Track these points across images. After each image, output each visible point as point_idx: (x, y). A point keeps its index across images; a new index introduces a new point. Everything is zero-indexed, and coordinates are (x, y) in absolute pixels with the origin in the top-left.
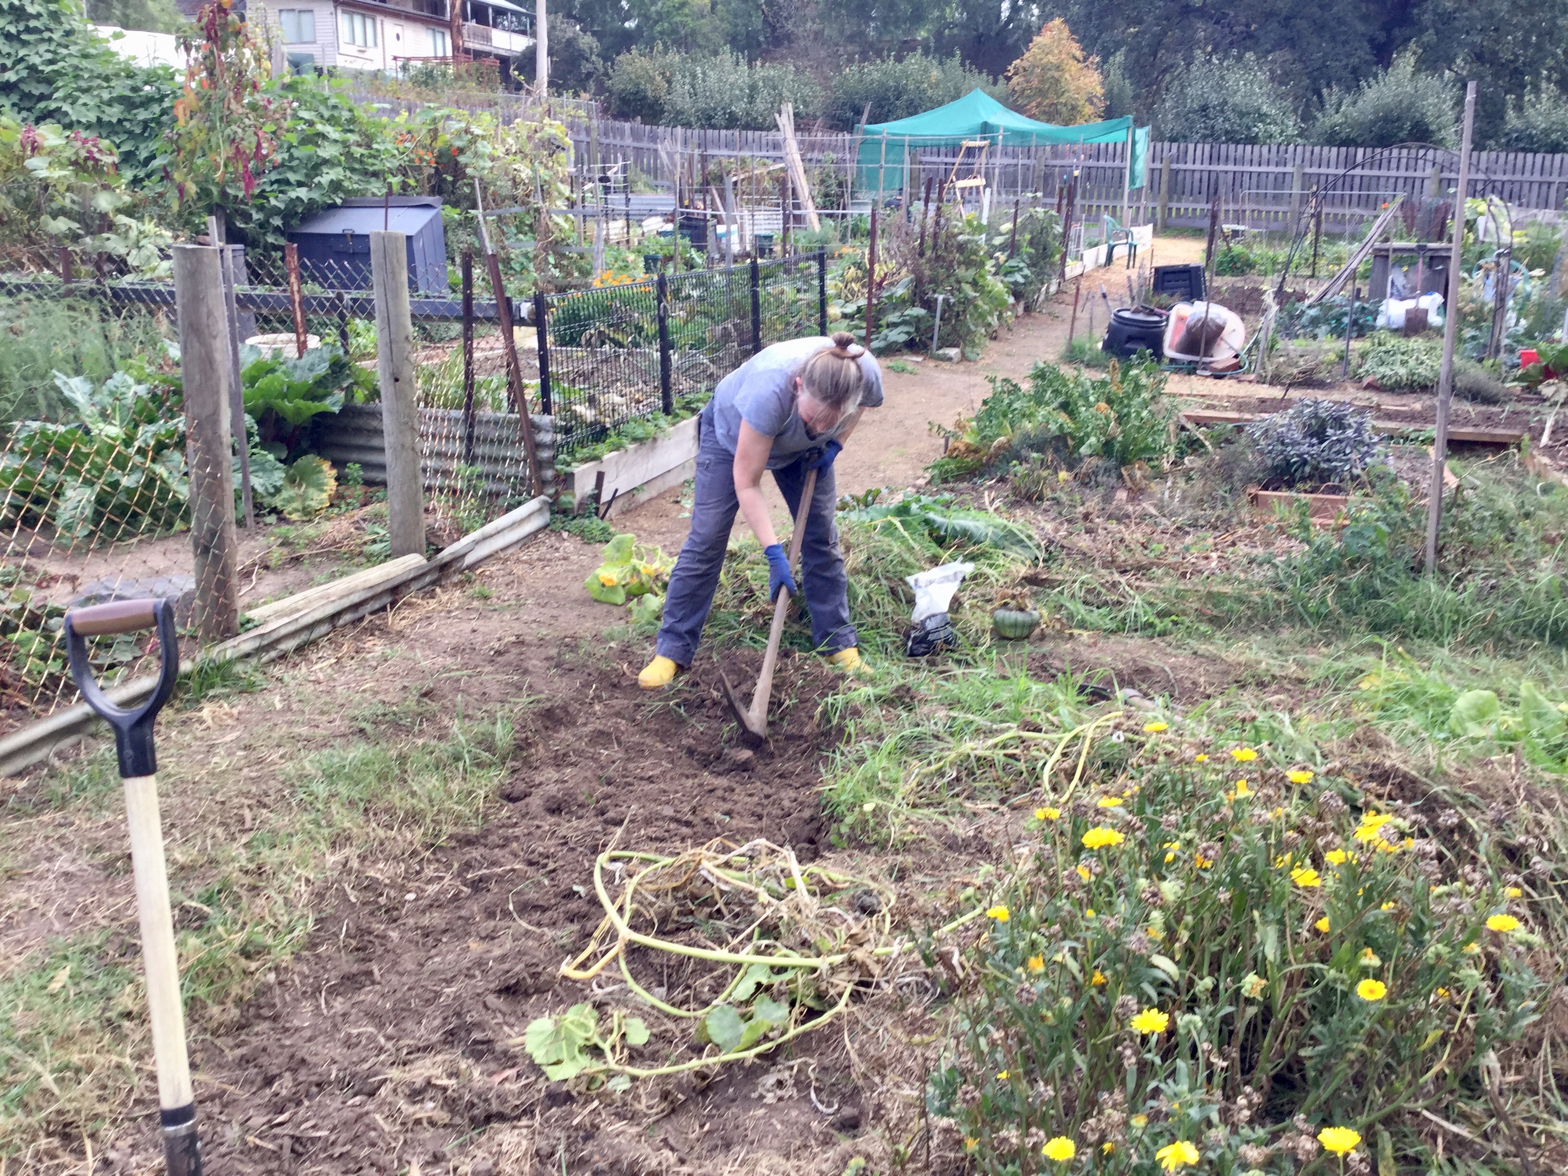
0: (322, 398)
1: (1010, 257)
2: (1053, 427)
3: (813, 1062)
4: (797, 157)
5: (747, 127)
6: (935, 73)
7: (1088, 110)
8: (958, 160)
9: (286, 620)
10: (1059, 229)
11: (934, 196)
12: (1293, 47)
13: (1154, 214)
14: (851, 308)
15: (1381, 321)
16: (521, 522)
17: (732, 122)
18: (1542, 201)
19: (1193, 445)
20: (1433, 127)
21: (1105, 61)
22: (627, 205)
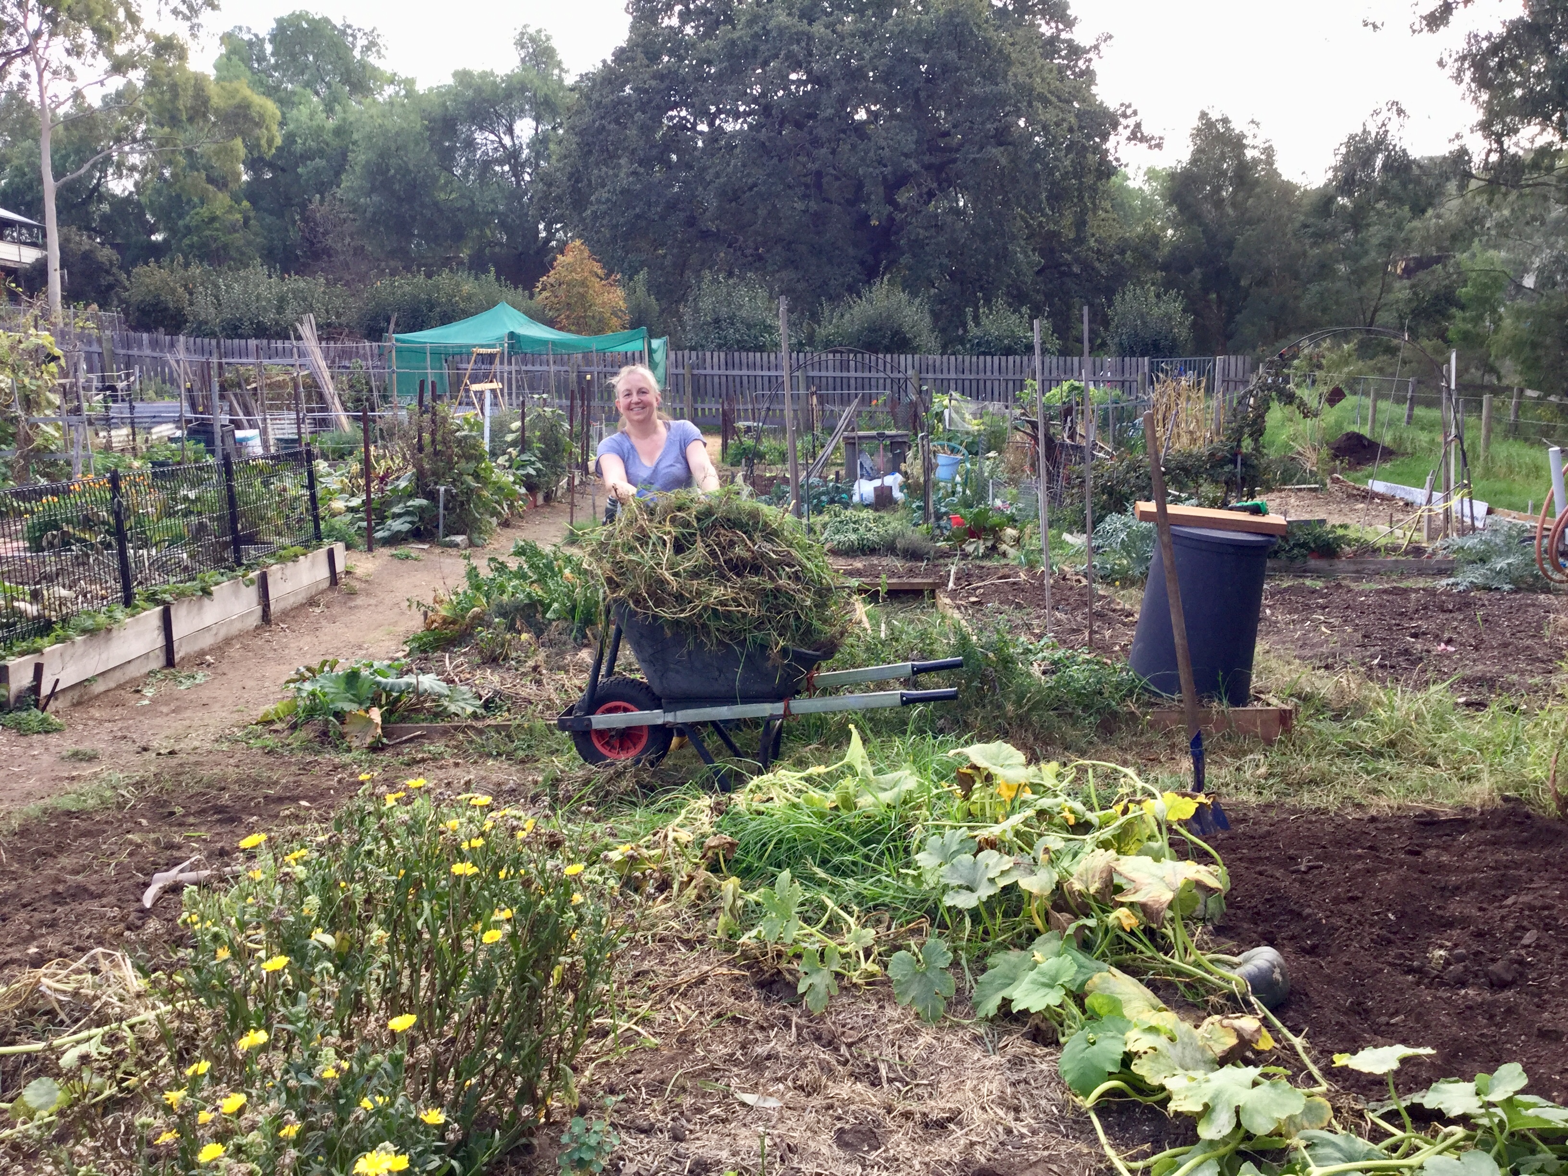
1: (522, 452)
2: (524, 597)
4: (323, 364)
5: (272, 336)
6: (469, 287)
7: (615, 321)
10: (567, 426)
12: (796, 268)
15: (855, 498)
18: (1003, 395)
20: (909, 336)
21: (629, 278)
22: (132, 413)
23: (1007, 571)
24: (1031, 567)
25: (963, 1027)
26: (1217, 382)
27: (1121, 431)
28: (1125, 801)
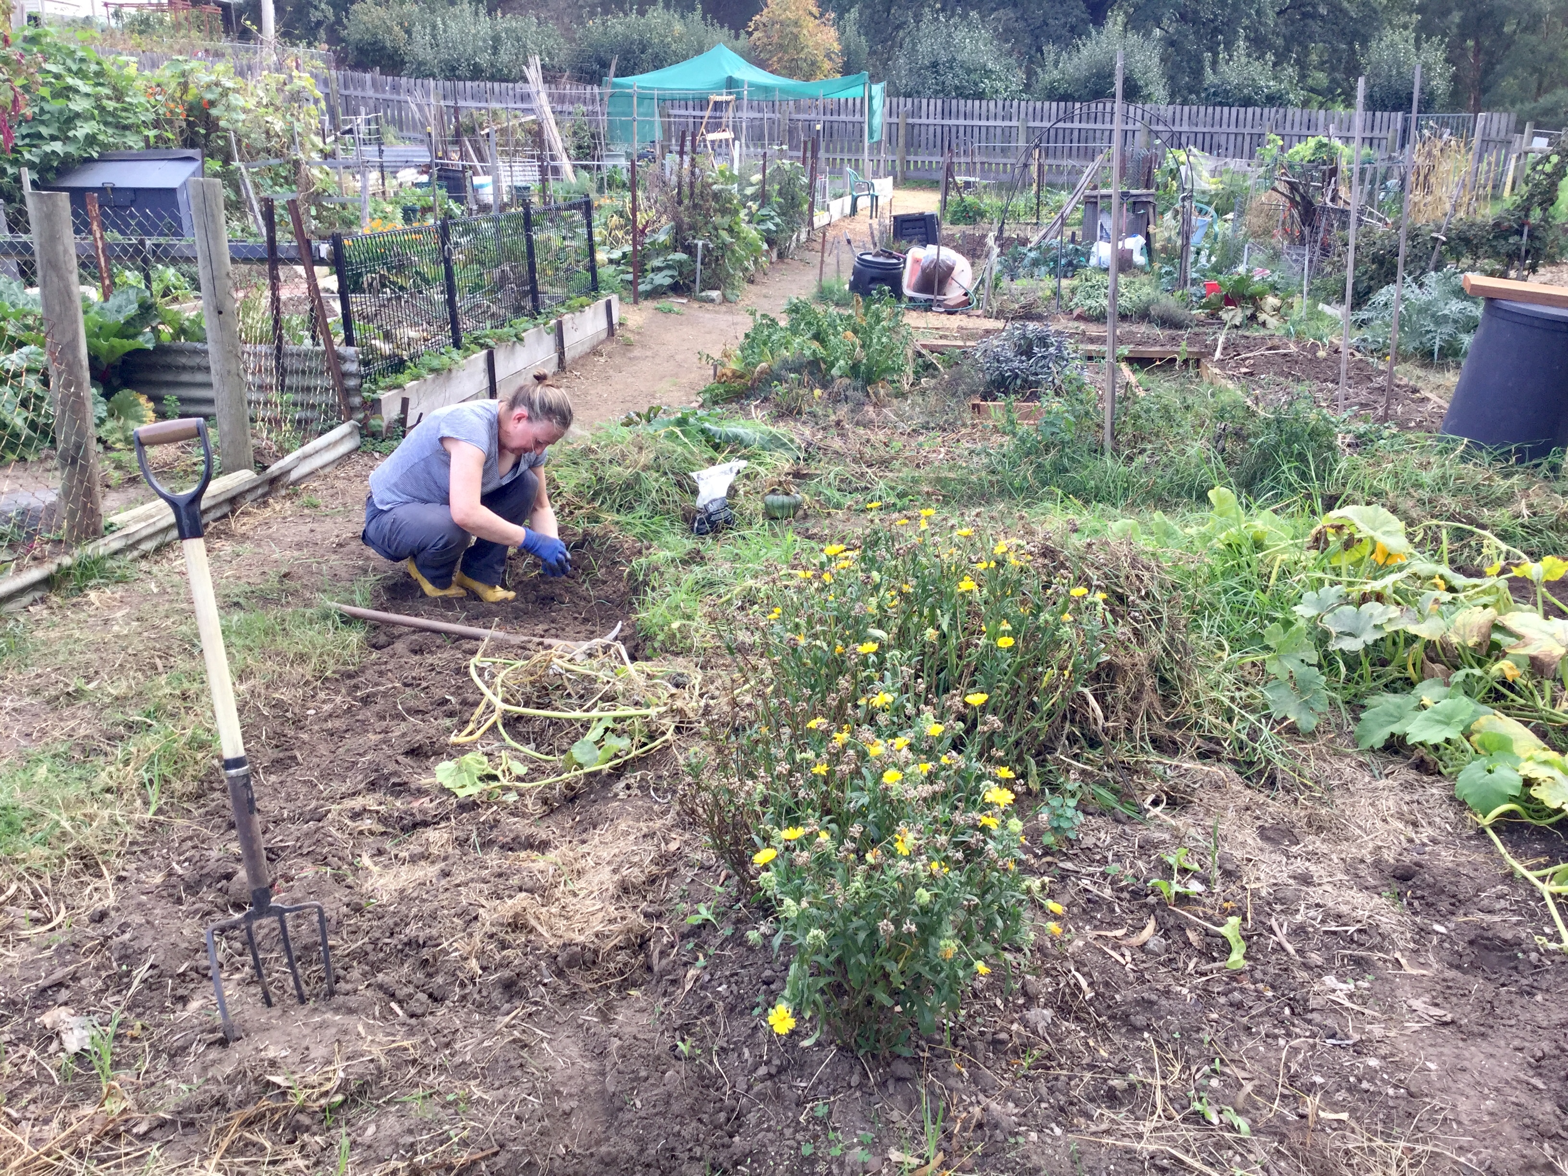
0: (134, 336)
1: (762, 206)
2: (807, 353)
3: (651, 774)
4: (548, 109)
5: (492, 78)
6: (678, 27)
7: (827, 65)
8: (707, 113)
9: (143, 524)
10: (805, 180)
11: (688, 147)
13: (893, 167)
14: (617, 254)
15: (1093, 261)
16: (335, 443)
17: (477, 73)
18: (1238, 151)
19: (928, 367)
20: (1141, 83)
21: (841, 17)
22: (380, 156)
23: (1276, 342)
24: (1299, 338)
25: (1347, 755)
26: (1476, 142)
27: (1371, 194)
28: (1500, 563)
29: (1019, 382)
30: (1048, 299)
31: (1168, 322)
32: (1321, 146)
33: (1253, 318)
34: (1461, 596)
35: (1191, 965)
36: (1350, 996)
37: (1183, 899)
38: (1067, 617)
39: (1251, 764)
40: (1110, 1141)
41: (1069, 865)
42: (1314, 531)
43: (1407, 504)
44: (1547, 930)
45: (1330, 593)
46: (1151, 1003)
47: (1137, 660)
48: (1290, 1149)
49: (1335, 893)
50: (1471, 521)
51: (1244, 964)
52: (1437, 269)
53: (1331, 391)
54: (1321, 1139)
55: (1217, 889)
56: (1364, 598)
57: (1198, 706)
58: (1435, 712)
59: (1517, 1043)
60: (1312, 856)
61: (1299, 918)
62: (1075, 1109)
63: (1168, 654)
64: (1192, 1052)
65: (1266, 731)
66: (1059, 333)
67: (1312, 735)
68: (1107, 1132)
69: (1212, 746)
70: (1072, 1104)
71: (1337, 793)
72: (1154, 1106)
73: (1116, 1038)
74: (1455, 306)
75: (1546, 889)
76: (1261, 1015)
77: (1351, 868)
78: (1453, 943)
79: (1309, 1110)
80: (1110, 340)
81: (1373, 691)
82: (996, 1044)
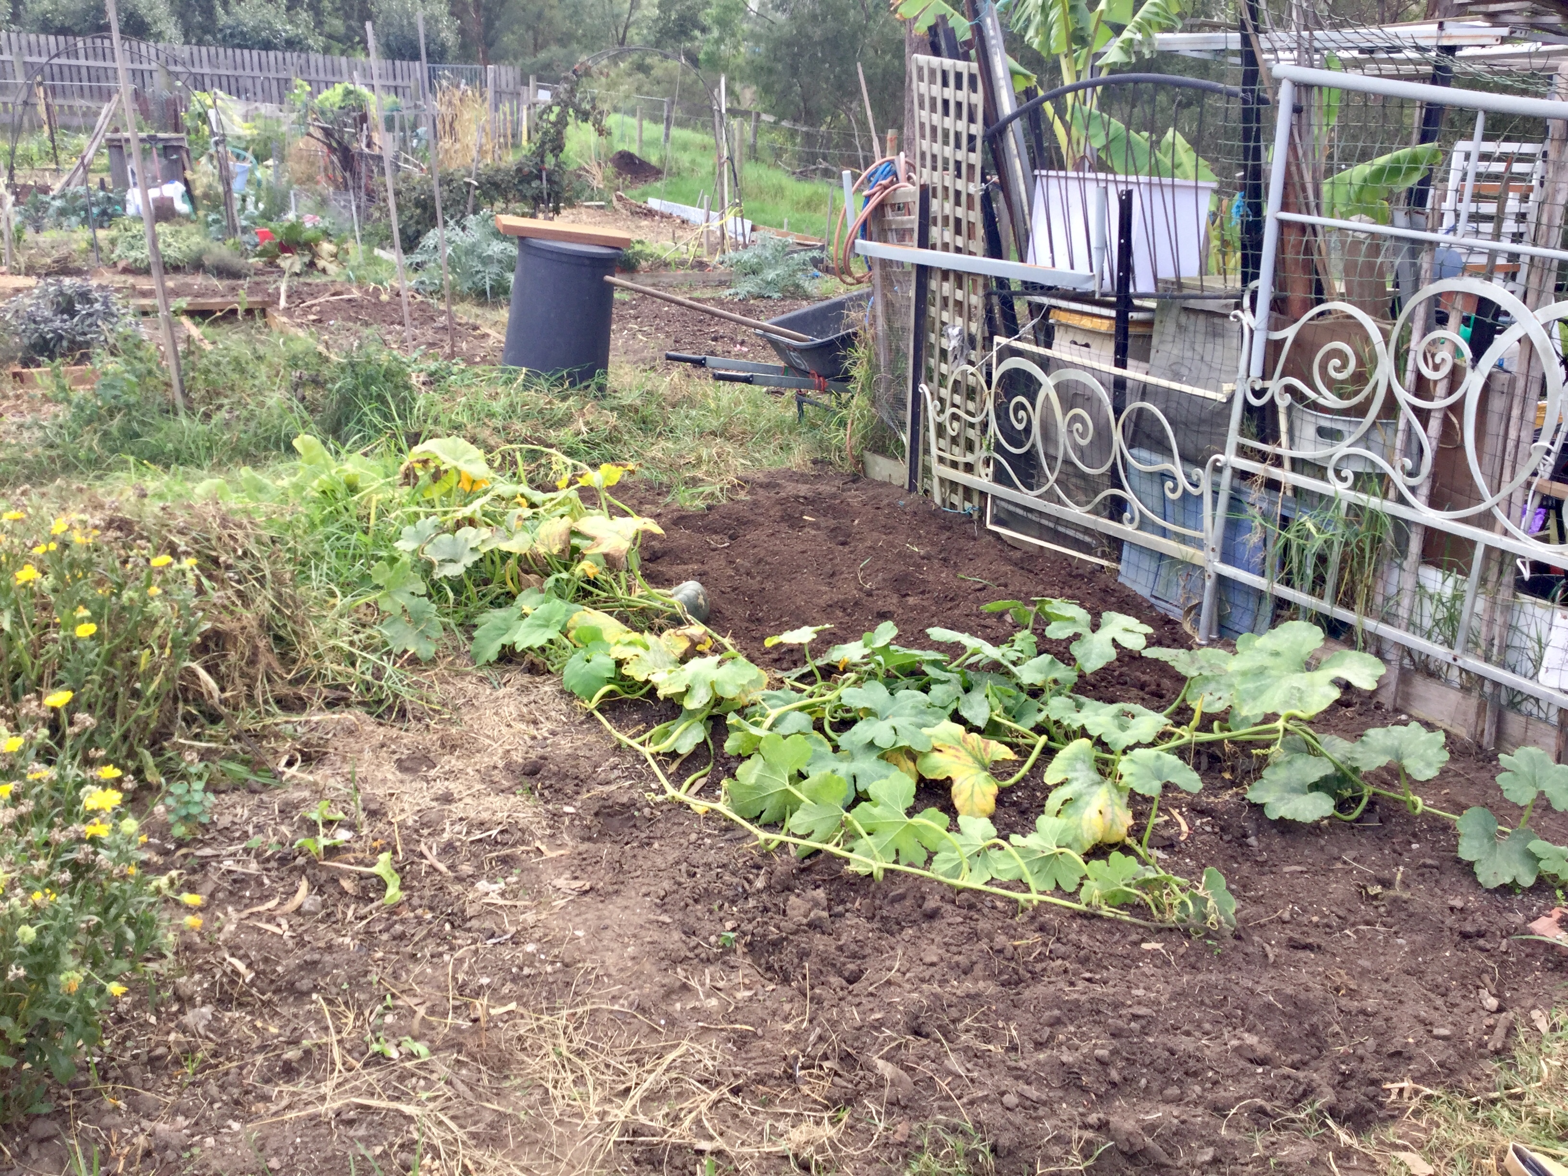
15: (129, 210)
18: (267, 95)
23: (338, 287)
24: (360, 283)
25: (468, 674)
26: (489, 93)
27: (404, 141)
28: (567, 476)
29: (65, 343)
30: (85, 252)
31: (224, 271)
32: (348, 93)
33: (312, 265)
34: (541, 510)
35: (350, 913)
36: (502, 894)
37: (332, 851)
38: (155, 590)
39: (380, 702)
40: (292, 1115)
41: (208, 851)
42: (402, 468)
43: (484, 434)
44: (654, 786)
45: (426, 524)
46: (315, 963)
47: (245, 622)
48: (470, 1054)
49: (475, 803)
50: (541, 442)
51: (401, 896)
52: (475, 212)
53: (399, 333)
54: (493, 1034)
55: (365, 831)
56: (458, 525)
57: (319, 657)
58: (536, 618)
59: (644, 890)
60: (451, 775)
61: (446, 836)
62: (250, 1098)
63: (278, 611)
64: (362, 997)
65: (389, 668)
66: (102, 288)
67: (433, 662)
68: (289, 1107)
69: (339, 693)
70: (247, 1093)
71: (464, 710)
72: (333, 1063)
73: (284, 1010)
74: (496, 248)
75: (647, 751)
76: (424, 939)
77: (486, 776)
78: (581, 819)
79: (480, 1013)
80: (159, 293)
81: (481, 610)
82: (154, 1062)
